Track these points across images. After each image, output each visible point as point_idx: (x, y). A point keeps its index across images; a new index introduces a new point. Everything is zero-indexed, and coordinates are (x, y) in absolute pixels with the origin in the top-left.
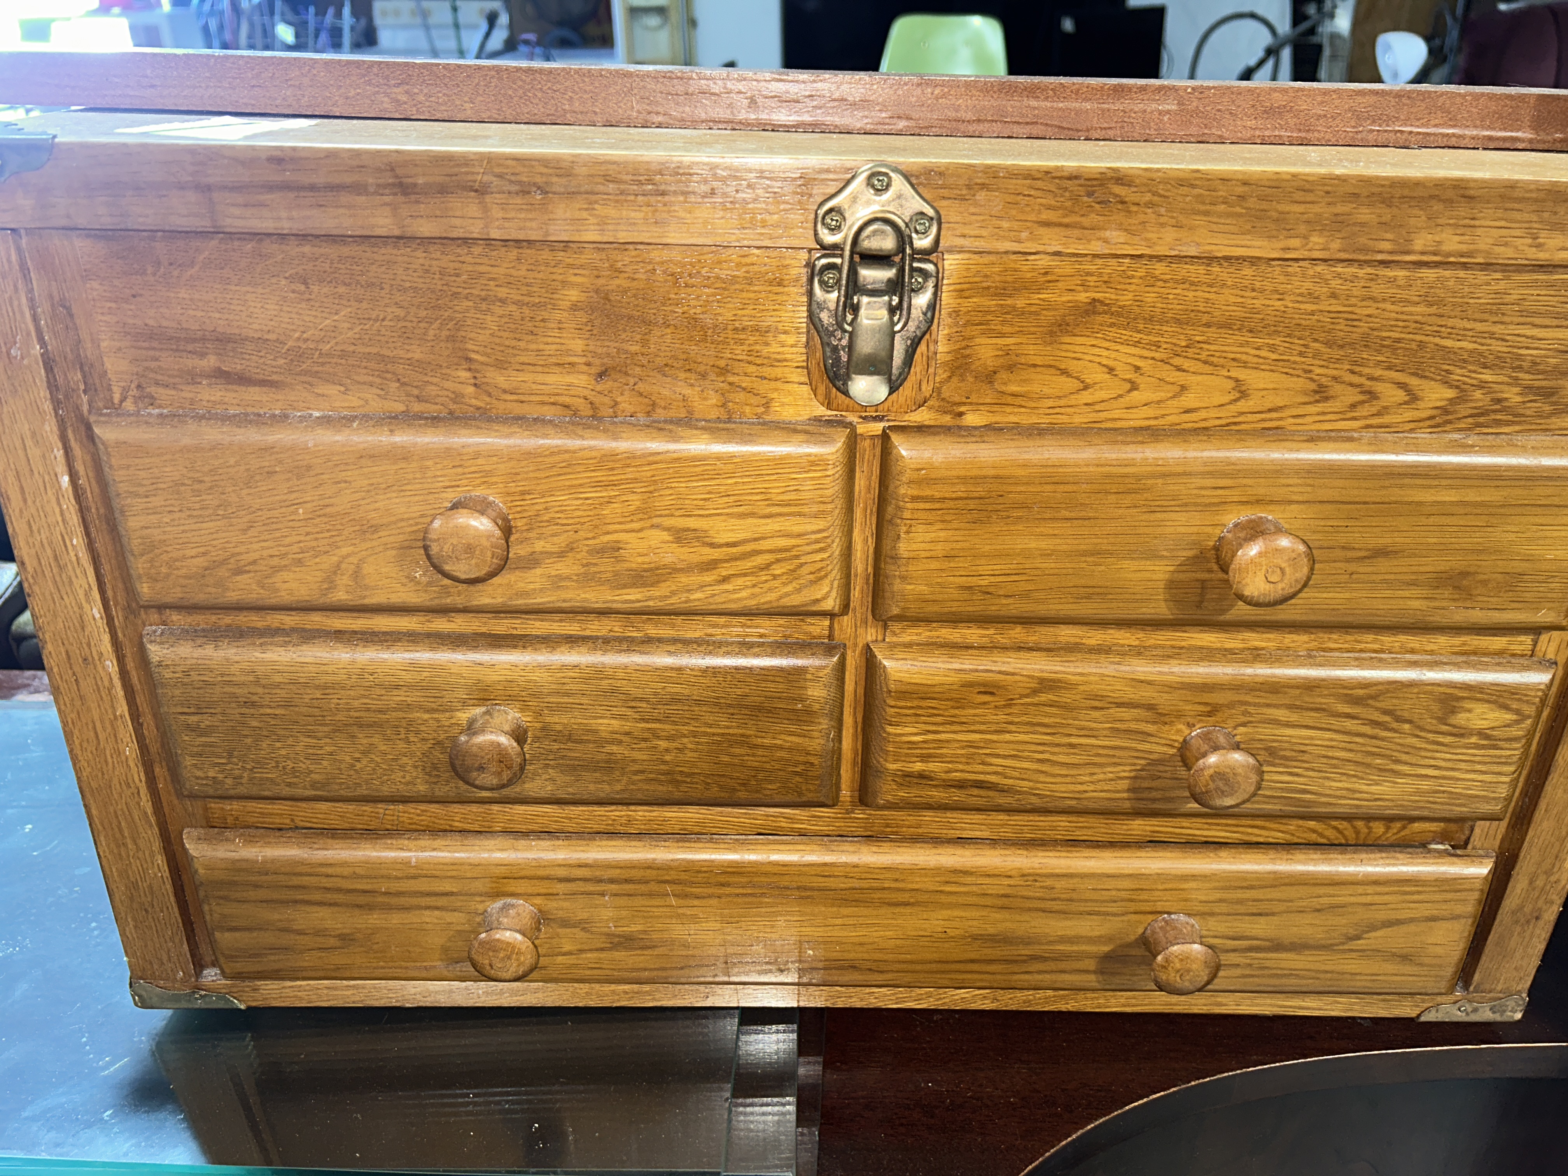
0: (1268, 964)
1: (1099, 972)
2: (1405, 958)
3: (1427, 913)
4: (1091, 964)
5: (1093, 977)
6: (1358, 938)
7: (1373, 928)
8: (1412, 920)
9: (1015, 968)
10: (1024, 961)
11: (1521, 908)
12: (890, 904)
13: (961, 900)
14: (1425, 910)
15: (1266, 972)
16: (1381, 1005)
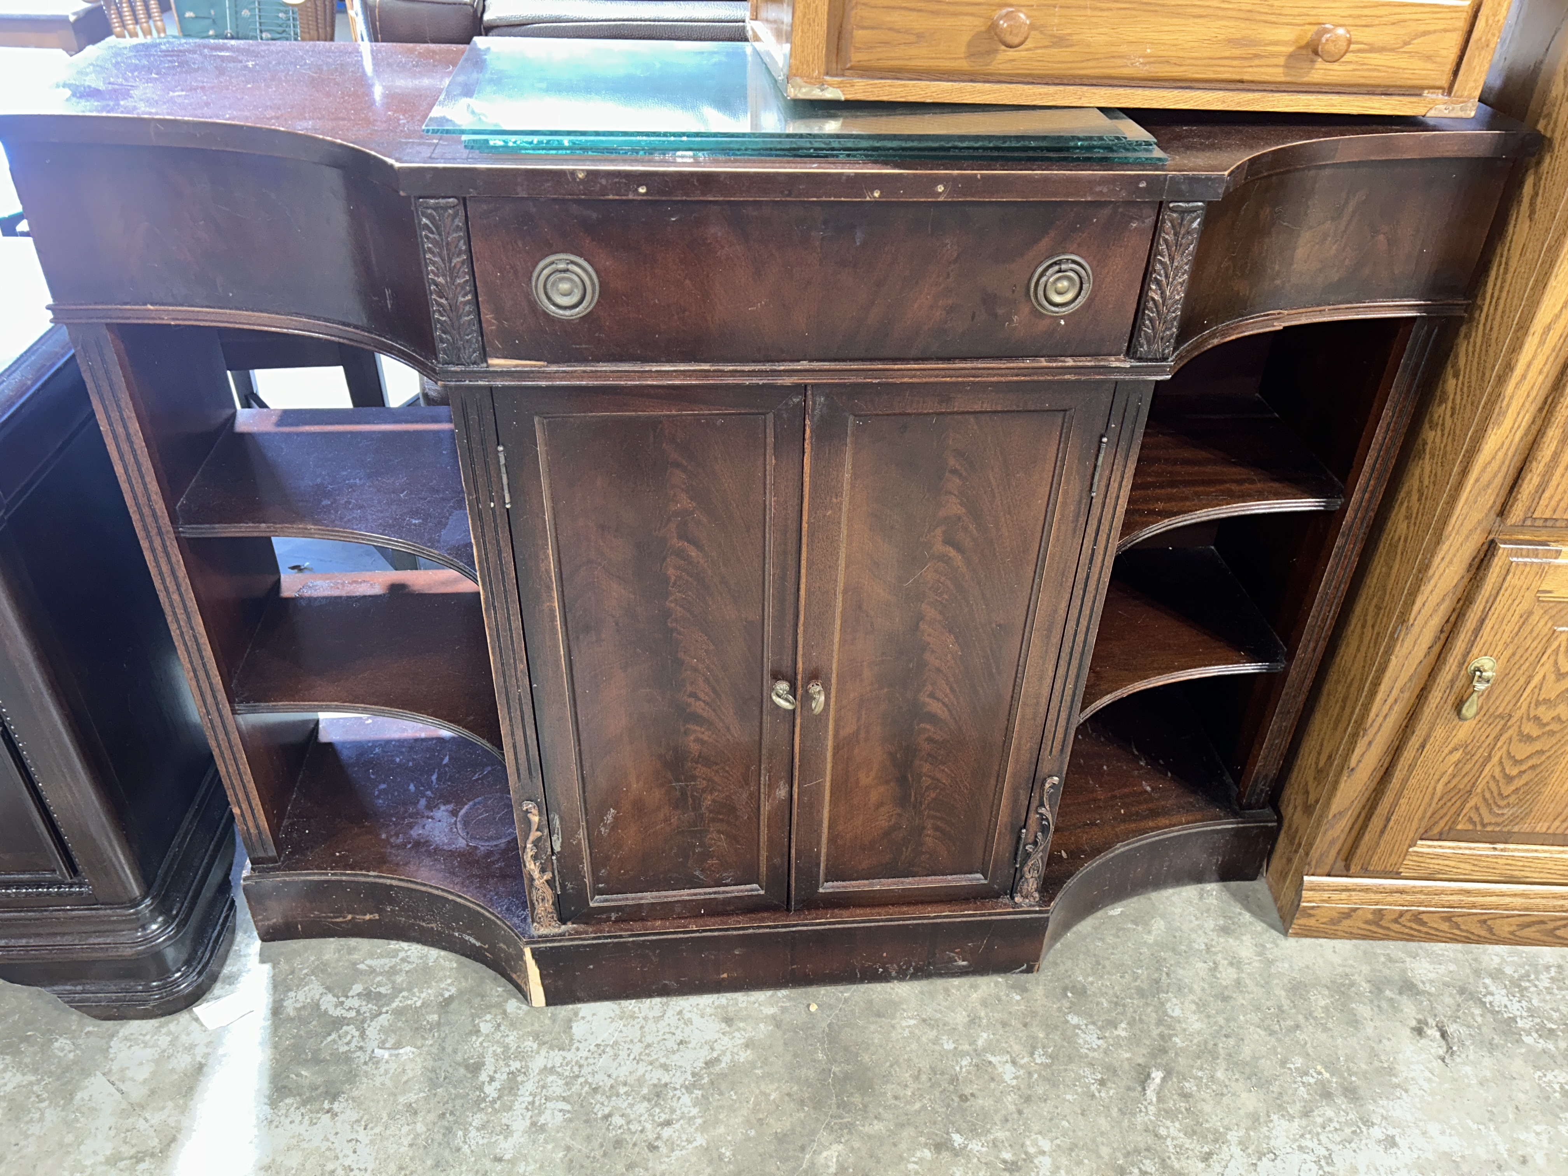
0: (1366, 61)
1: (1286, 66)
2: (1429, 58)
3: (1442, 27)
4: (1282, 61)
5: (1281, 70)
6: (1409, 43)
7: (1417, 36)
8: (1435, 31)
9: (1246, 63)
10: (1250, 58)
11: (1480, 39)
12: (1195, 17)
13: (1229, 13)
14: (1441, 25)
15: (1365, 67)
16: (1410, 105)
